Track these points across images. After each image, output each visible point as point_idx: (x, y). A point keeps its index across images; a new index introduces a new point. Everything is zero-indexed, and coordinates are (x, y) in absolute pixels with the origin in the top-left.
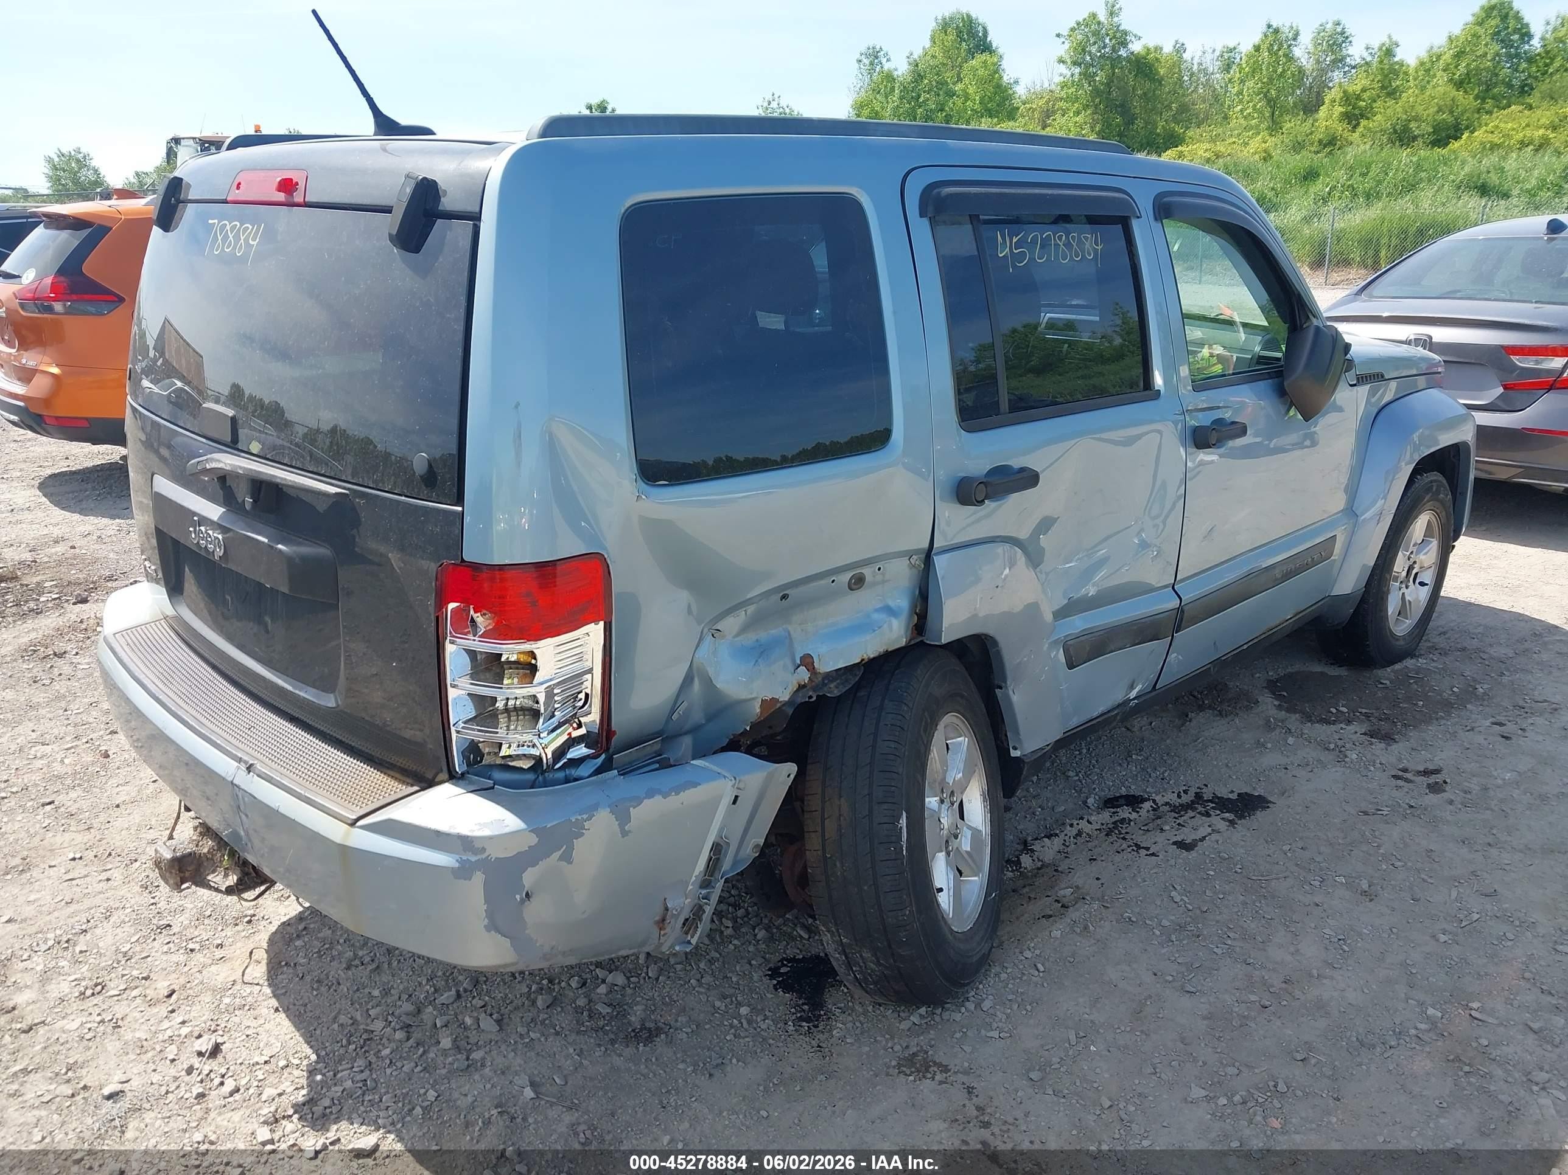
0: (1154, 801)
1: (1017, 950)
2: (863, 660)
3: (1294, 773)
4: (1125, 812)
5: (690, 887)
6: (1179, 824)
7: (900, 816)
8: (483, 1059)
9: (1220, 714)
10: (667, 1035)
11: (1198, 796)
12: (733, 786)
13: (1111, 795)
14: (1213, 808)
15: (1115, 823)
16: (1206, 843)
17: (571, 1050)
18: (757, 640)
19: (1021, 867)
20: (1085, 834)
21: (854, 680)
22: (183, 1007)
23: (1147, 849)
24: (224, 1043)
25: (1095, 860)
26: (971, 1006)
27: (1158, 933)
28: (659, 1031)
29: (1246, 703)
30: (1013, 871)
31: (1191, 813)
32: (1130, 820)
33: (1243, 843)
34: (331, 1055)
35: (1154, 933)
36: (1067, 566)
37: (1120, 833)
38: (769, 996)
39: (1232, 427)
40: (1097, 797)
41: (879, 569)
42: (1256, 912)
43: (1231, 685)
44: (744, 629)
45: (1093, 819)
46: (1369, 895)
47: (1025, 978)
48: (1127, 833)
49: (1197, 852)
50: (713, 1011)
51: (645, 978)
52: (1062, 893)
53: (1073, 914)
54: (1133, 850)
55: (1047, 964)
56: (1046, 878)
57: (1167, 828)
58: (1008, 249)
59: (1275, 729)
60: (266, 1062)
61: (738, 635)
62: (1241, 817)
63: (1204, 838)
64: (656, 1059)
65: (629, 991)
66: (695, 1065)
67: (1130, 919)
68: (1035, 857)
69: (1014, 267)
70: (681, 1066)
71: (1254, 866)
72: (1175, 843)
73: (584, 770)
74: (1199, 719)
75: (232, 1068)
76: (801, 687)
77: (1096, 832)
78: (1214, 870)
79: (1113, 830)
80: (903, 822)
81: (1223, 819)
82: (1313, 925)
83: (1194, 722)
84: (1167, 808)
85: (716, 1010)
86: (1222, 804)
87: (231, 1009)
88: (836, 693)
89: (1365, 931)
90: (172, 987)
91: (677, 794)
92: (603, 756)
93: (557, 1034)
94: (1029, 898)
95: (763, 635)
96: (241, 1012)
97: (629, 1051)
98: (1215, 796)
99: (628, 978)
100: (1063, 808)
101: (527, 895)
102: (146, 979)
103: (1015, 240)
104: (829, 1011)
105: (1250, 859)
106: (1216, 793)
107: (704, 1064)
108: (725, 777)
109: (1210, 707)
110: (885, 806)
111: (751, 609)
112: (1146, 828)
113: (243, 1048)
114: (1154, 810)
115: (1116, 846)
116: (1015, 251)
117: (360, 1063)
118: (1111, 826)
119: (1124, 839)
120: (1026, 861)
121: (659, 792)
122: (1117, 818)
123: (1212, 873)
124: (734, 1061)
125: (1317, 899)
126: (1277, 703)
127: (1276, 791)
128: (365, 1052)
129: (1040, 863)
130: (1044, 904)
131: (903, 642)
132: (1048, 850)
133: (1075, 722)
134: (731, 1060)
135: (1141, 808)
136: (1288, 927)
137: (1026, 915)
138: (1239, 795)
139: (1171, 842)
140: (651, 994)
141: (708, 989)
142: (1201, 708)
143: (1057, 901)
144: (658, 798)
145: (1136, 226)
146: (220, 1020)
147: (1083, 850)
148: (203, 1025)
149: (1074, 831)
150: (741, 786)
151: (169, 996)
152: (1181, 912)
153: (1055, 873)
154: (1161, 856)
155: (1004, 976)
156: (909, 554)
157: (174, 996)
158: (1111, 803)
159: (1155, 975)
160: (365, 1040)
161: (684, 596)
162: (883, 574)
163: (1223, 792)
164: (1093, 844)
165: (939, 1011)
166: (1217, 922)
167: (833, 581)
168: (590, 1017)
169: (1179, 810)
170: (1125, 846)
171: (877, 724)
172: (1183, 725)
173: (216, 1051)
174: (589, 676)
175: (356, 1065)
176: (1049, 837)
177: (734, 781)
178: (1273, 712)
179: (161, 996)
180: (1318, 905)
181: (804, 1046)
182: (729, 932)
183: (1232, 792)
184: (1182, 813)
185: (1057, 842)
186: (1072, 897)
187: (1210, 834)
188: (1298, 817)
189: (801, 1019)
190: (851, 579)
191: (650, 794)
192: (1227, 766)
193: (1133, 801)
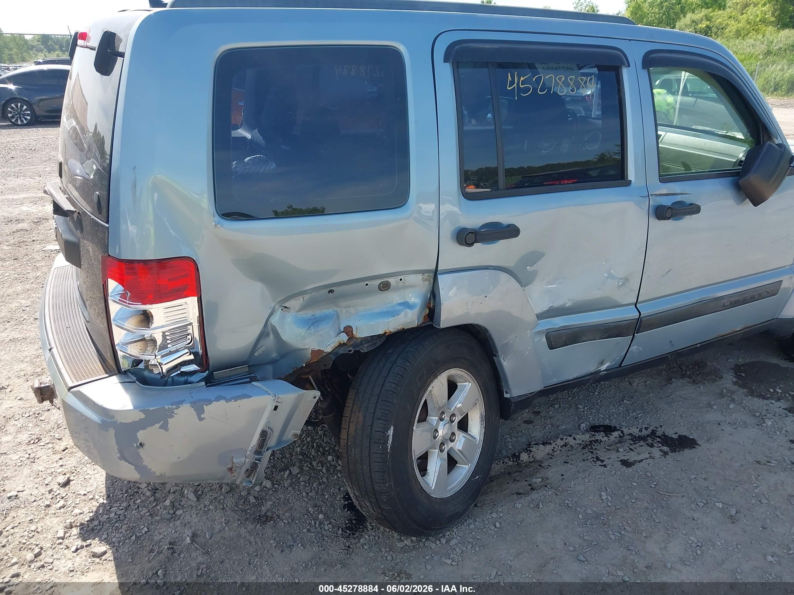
0: (622, 432)
1: (490, 511)
2: (386, 333)
3: (723, 428)
4: (600, 436)
5: (248, 453)
6: (630, 449)
7: (389, 428)
8: (181, 515)
9: (694, 382)
10: (274, 522)
11: (653, 433)
12: (274, 400)
13: (597, 423)
14: (658, 442)
15: (591, 442)
16: (641, 464)
17: (223, 520)
18: (313, 315)
19: (519, 460)
20: (569, 446)
21: (379, 343)
22: (67, 457)
23: (602, 461)
24: (74, 480)
25: (567, 463)
26: (443, 541)
27: (581, 517)
28: (272, 518)
29: (714, 377)
30: (513, 461)
31: (642, 443)
32: (601, 441)
33: (666, 468)
34: (115, 497)
35: (578, 517)
36: (550, 286)
37: (592, 448)
38: (339, 510)
39: (690, 207)
40: (588, 424)
41: (401, 280)
42: (652, 516)
43: (709, 364)
44: (303, 308)
45: (578, 437)
46: (733, 519)
47: (485, 530)
48: (596, 449)
49: (633, 469)
50: (306, 513)
51: (282, 487)
52: (534, 480)
53: (535, 495)
54: (594, 461)
55: (503, 524)
56: (532, 469)
57: (620, 450)
58: (515, 85)
59: (725, 397)
60: (85, 495)
61: (300, 310)
62: (672, 452)
63: (642, 460)
64: (262, 535)
65: (271, 492)
66: (279, 543)
67: (568, 504)
68: (531, 455)
69: (519, 95)
70: (272, 542)
71: (666, 485)
72: (621, 461)
73: (194, 378)
74: (677, 383)
75: (69, 494)
76: (341, 345)
77: (577, 446)
78: (637, 483)
79: (588, 446)
80: (391, 432)
81: (661, 450)
82: (685, 532)
83: (674, 384)
84: (629, 437)
85: (308, 511)
86: (666, 440)
87: (85, 463)
88: (366, 350)
89: (718, 543)
90: (67, 446)
91: (236, 401)
92: (207, 372)
93: (223, 509)
94: (515, 480)
95: (318, 312)
96: (89, 465)
97: (251, 527)
98: (664, 435)
99: (273, 485)
100: (565, 427)
101: (141, 444)
102: (59, 439)
103: (522, 79)
104: (366, 527)
105: (665, 479)
106: (665, 432)
107: (283, 543)
108: (269, 394)
109: (689, 377)
110: (381, 421)
111: (307, 297)
112: (609, 448)
113: (80, 485)
114: (620, 437)
115: (584, 457)
116: (521, 86)
117: (125, 504)
118: (587, 443)
119: (592, 452)
120: (524, 457)
121: (224, 398)
122: (593, 439)
123: (635, 484)
124: (300, 545)
125: (696, 515)
126: (735, 380)
127: (705, 438)
128: (130, 499)
129: (533, 459)
130: (522, 485)
131: (415, 325)
132: (540, 452)
133: (555, 381)
134: (298, 544)
135: (611, 435)
136: (668, 530)
137: (507, 490)
138: (680, 436)
139: (619, 459)
140: (280, 496)
141: (310, 500)
142: (683, 376)
143: (530, 485)
144: (223, 402)
145: (625, 73)
146: (78, 468)
147: (564, 455)
148: (69, 469)
149: (562, 443)
150: (279, 400)
151: (64, 450)
152: (603, 506)
153: (538, 467)
154: (608, 468)
155: (472, 526)
156: (423, 272)
157: (66, 451)
158: (595, 429)
159: (565, 544)
160: (134, 492)
161: (259, 286)
162: (404, 283)
163: (670, 433)
164: (572, 452)
165: (424, 540)
166: (623, 517)
167: (367, 285)
168: (244, 502)
169: (636, 439)
170: (590, 457)
171: (389, 372)
172: (665, 386)
173: (67, 483)
174: (190, 327)
175: (122, 505)
176: (544, 444)
177: (274, 398)
178: (730, 386)
179: (60, 450)
180: (694, 519)
181: (341, 544)
182: (339, 468)
183: (676, 433)
184: (637, 442)
185: (549, 448)
186: (540, 484)
187: (647, 459)
188: (711, 457)
189: (347, 528)
190: (380, 284)
191: (218, 399)
192: (681, 416)
193: (608, 430)
